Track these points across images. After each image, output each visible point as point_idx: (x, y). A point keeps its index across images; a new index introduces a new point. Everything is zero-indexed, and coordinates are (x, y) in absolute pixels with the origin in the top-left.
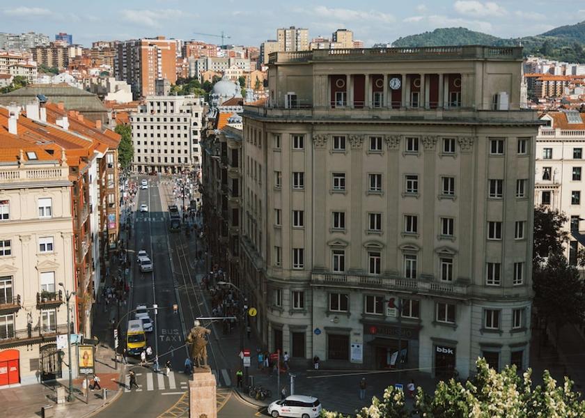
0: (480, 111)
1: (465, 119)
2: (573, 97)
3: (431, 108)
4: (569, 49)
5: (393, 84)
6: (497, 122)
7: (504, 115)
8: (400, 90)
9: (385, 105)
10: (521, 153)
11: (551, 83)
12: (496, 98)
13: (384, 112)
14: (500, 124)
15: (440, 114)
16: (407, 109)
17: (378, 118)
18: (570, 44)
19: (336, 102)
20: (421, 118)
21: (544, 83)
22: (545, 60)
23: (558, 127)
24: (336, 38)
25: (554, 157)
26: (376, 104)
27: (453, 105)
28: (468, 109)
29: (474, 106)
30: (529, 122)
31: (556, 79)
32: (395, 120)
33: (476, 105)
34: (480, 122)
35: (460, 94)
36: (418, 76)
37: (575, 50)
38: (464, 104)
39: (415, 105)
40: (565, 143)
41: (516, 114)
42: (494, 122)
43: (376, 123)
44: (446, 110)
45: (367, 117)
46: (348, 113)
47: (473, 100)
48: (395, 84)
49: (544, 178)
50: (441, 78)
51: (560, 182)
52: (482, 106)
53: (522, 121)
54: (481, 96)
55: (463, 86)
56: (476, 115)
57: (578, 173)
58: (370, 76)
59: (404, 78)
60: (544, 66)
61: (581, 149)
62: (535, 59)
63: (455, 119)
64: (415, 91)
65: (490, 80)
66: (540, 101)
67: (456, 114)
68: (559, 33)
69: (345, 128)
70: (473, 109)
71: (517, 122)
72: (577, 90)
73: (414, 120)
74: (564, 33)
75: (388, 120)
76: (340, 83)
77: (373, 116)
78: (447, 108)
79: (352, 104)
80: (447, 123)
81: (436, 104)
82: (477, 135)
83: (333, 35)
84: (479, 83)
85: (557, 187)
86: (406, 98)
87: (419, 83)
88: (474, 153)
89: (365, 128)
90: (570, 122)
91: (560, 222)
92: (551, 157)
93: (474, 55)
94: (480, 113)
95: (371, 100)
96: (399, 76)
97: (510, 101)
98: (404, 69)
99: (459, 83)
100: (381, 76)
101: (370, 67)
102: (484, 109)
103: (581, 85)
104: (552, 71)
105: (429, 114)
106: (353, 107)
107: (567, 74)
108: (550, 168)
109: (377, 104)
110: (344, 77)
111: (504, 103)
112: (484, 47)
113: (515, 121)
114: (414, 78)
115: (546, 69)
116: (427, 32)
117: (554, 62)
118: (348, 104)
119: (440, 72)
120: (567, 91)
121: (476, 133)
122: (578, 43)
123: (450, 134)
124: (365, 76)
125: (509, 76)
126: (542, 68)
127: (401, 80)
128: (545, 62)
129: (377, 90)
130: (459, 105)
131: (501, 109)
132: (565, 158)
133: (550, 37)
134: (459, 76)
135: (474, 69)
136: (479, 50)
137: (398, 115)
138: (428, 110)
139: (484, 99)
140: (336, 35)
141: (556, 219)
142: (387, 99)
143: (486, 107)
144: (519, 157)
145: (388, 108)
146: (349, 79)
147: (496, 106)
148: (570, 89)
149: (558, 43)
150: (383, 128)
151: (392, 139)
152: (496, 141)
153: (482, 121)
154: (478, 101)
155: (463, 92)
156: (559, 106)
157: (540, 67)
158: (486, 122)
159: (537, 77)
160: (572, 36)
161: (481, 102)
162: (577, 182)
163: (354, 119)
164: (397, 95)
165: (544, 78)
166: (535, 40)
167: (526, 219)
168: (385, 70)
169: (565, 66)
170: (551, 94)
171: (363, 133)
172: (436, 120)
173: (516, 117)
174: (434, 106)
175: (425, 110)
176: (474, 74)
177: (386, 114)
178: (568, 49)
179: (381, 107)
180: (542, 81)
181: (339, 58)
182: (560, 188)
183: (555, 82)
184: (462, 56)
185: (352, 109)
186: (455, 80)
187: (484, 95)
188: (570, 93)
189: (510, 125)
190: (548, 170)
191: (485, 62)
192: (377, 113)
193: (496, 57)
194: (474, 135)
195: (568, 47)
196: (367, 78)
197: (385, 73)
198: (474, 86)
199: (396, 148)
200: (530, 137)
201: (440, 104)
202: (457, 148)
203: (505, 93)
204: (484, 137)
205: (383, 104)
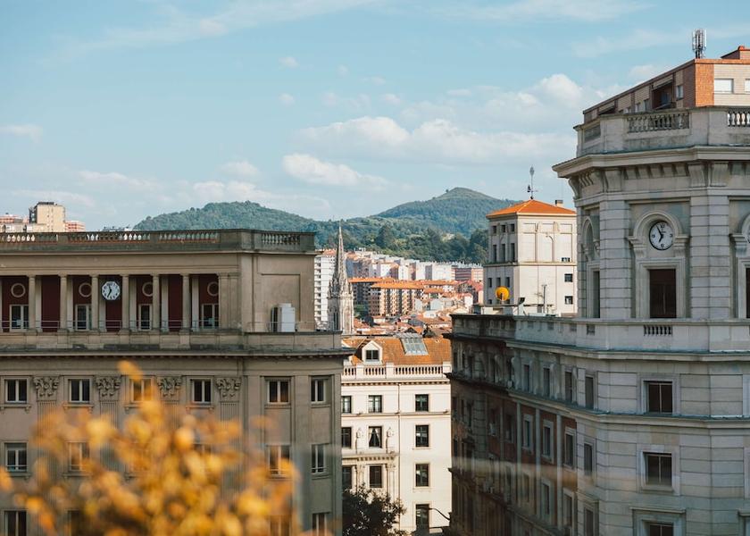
0: (250, 334)
1: (226, 348)
2: (427, 315)
3: (171, 330)
4: (420, 239)
5: (107, 291)
6: (276, 352)
7: (287, 341)
8: (119, 301)
9: (94, 325)
10: (316, 402)
11: (394, 293)
12: (275, 313)
13: (92, 338)
14: (281, 355)
15: (185, 340)
16: (130, 333)
17: (83, 348)
18: (422, 230)
19: (11, 321)
20: (155, 347)
21: (382, 292)
22: (383, 256)
23: (390, 360)
24: (36, 217)
25: (385, 410)
26: (79, 324)
27: (207, 325)
28: (230, 331)
29: (239, 326)
30: (327, 351)
31: (400, 286)
32: (112, 351)
33: (244, 325)
34: (250, 352)
35: (217, 307)
36: (149, 278)
37: (430, 239)
38: (223, 324)
39: (145, 325)
40: (402, 387)
41: (306, 338)
42: (272, 351)
43: (79, 356)
44: (196, 333)
45: (65, 346)
46: (31, 340)
47: (239, 318)
48: (112, 291)
49: (371, 444)
50: (186, 282)
51: (396, 450)
52: (253, 325)
53: (316, 349)
54: (250, 311)
55: (222, 294)
56: (243, 340)
57: (424, 435)
58: (69, 277)
59: (125, 281)
60: (381, 265)
61: (426, 396)
62: (368, 253)
63: (209, 348)
64: (144, 303)
65: (265, 285)
66: (375, 321)
67: (210, 340)
68: (404, 212)
69: (25, 365)
70: (238, 332)
71: (309, 351)
72: (434, 303)
73: (144, 351)
74: (412, 212)
75: (99, 350)
76: (18, 290)
77: (74, 345)
78: (198, 330)
79: (39, 325)
80: (197, 355)
81: (180, 324)
82: (247, 373)
83: (31, 212)
84: (247, 289)
85: (392, 458)
86: (130, 314)
87: (150, 289)
88: (241, 401)
89: (59, 364)
90: (409, 353)
91: (393, 515)
92: (380, 410)
93: (237, 245)
94: (250, 337)
95: (70, 317)
96: (118, 279)
97: (299, 317)
98: (126, 267)
99: (215, 289)
100: (88, 278)
101: (67, 263)
102: (256, 331)
103: (440, 296)
104: (394, 273)
105: (168, 341)
106: (40, 330)
107: (417, 279)
108: (380, 428)
109: (82, 325)
110: (24, 279)
111: (288, 321)
112: (253, 232)
113: (304, 349)
114: (141, 282)
115: (385, 270)
116: (192, 209)
117: (397, 258)
118: (31, 326)
119: (185, 272)
120: (418, 304)
121: (244, 370)
122: (434, 228)
123: (201, 372)
124: (60, 277)
125: (295, 278)
126: (379, 268)
127: (121, 286)
128: (384, 259)
129: (81, 301)
130: (217, 324)
131: (283, 331)
132: (403, 410)
133: (389, 219)
134: (214, 277)
135: (238, 266)
136: (245, 237)
137: (116, 343)
138: (167, 334)
139: (256, 314)
140: (36, 212)
141: (387, 509)
142: (97, 315)
143: (259, 328)
144: (314, 407)
145: (100, 332)
146: (32, 283)
147: (275, 326)
148: (424, 302)
149: (403, 229)
150: (91, 364)
151: (107, 383)
152: (276, 383)
153: (252, 349)
154: (247, 318)
155: (222, 303)
156: (406, 329)
157: (375, 267)
158: (258, 351)
159: (372, 283)
160: (425, 218)
161: (251, 321)
162: (423, 450)
163: (40, 351)
164: (114, 309)
165: (381, 285)
166: (367, 223)
167: (329, 510)
168: (93, 268)
169: (414, 266)
170: (394, 310)
171: (58, 373)
172: (178, 350)
173: (307, 344)
174: (175, 327)
175: (161, 333)
176: (238, 275)
177: (96, 341)
178: (418, 238)
179: (88, 329)
180: (379, 289)
181: (15, 248)
182: (396, 459)
183: (400, 291)
184: (219, 246)
185: (37, 334)
186: (208, 284)
187: (256, 308)
188: (424, 308)
189: (296, 357)
190: (377, 431)
191: (255, 255)
192: (80, 340)
193: (273, 247)
194: (241, 373)
195: (419, 236)
196: (64, 282)
197: (94, 273)
198: (239, 295)
199: (113, 398)
200: (331, 375)
201: (185, 323)
202: (215, 395)
203: (290, 305)
204: (257, 377)
205: (90, 324)
